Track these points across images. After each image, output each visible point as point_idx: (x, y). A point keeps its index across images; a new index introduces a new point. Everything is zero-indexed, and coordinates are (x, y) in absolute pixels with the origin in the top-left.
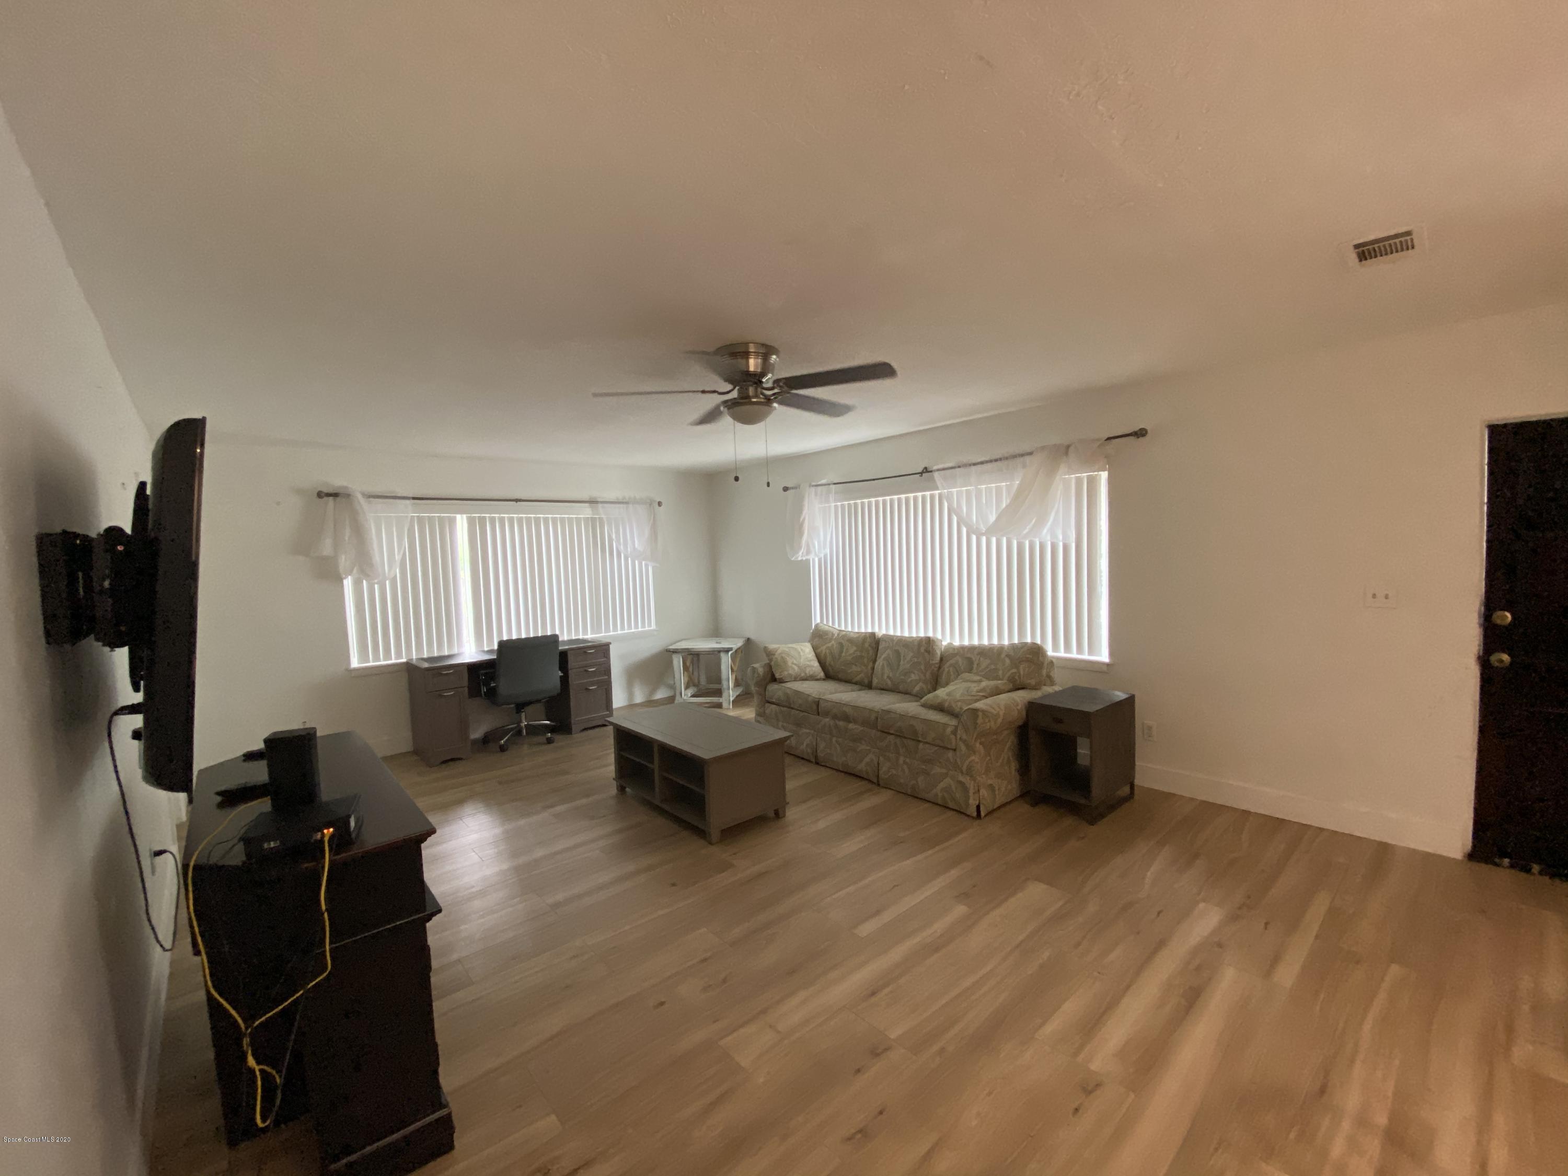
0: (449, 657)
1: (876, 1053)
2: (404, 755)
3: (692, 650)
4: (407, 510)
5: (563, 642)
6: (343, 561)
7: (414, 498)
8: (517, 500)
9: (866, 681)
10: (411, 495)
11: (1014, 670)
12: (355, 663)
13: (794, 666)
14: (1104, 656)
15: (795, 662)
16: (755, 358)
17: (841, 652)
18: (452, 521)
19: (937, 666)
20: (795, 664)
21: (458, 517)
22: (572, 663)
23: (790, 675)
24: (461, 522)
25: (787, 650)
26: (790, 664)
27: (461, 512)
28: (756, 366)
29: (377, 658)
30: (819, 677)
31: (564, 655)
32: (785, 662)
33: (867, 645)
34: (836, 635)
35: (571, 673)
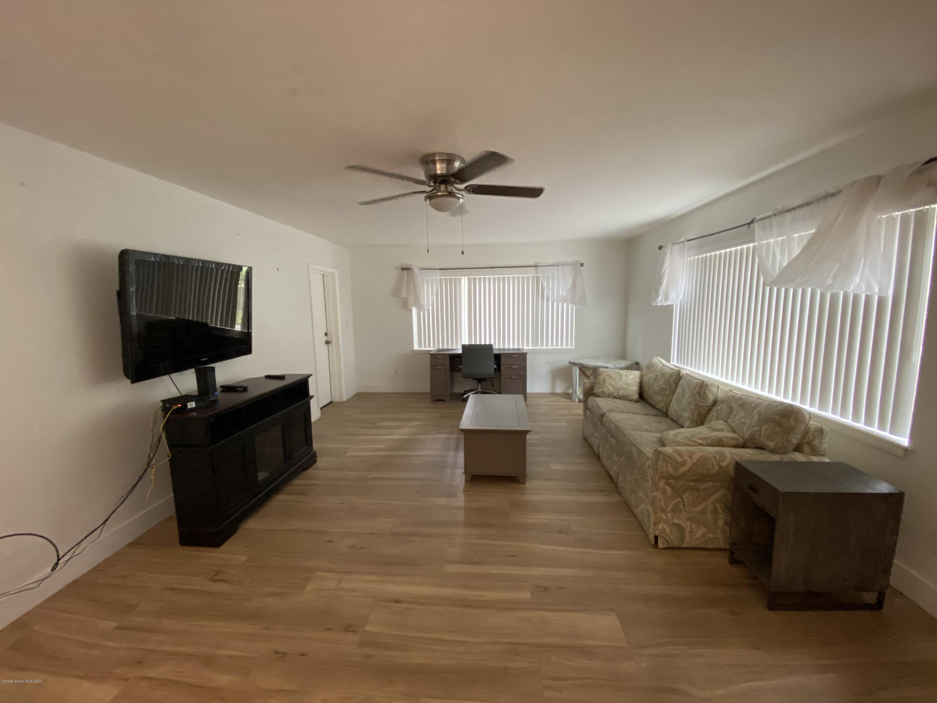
0: (452, 350)
1: (349, 629)
2: (426, 393)
3: (583, 365)
4: (438, 276)
5: (496, 349)
6: (411, 300)
7: (440, 269)
8: (492, 268)
9: (665, 410)
10: (439, 268)
11: (758, 428)
12: (416, 347)
13: (610, 386)
14: (904, 441)
15: (613, 383)
16: (440, 164)
17: (654, 382)
18: (460, 280)
19: (707, 409)
20: (612, 385)
21: (463, 278)
22: (503, 361)
23: (604, 393)
24: (464, 282)
25: (612, 374)
26: (607, 384)
27: (465, 276)
28: (442, 169)
29: (425, 347)
30: (631, 398)
31: (498, 357)
32: (604, 381)
33: (671, 380)
34: (659, 368)
35: (502, 367)
